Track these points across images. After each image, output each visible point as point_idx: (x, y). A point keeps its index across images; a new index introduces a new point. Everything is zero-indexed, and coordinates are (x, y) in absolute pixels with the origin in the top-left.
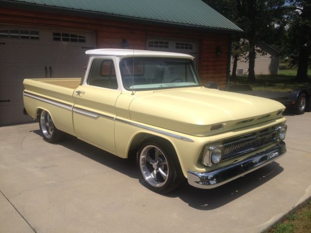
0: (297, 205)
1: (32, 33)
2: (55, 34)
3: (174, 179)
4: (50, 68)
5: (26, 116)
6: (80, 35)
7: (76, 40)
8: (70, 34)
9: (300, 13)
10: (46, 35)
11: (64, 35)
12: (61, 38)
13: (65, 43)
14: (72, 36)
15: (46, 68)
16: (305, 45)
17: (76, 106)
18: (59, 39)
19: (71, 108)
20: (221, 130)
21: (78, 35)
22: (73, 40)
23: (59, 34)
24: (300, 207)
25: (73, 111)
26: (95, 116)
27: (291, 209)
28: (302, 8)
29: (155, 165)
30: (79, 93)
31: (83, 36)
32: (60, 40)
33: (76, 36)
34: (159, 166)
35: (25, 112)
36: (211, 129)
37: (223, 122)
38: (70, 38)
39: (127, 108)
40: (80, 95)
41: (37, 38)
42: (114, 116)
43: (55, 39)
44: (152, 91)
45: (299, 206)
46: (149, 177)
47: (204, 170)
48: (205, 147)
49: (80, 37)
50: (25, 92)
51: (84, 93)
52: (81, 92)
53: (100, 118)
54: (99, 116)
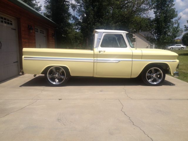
2: (1, 18)
4: (0, 42)
25: (94, 62)
26: (117, 62)
38: (7, 21)
42: (131, 59)
43: (1, 21)
50: (25, 57)
51: (105, 51)
52: (102, 51)
53: (121, 62)
54: (120, 61)
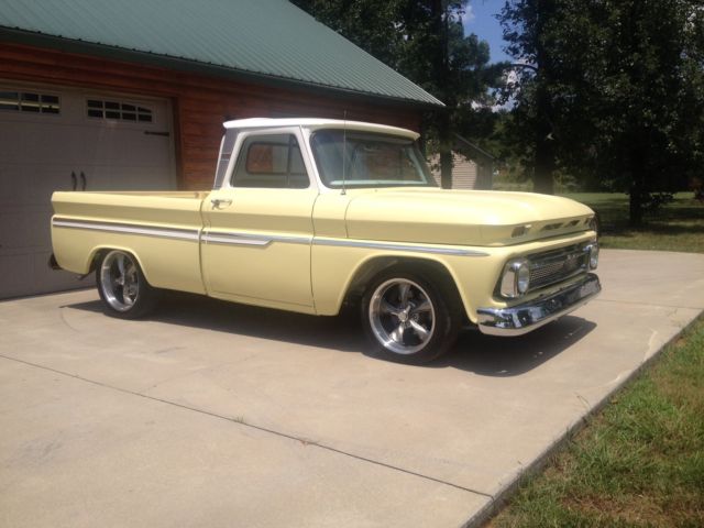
0: (645, 359)
1: (47, 99)
2: (91, 103)
3: (447, 331)
4: (83, 175)
5: (57, 272)
6: (142, 106)
7: (131, 117)
8: (121, 103)
9: (534, 75)
10: (73, 105)
11: (109, 105)
12: (104, 110)
13: (112, 122)
14: (125, 107)
15: (73, 175)
16: (549, 136)
17: (207, 229)
18: (99, 114)
19: (196, 237)
20: (524, 237)
21: (137, 106)
22: (127, 117)
23: (99, 104)
24: (650, 363)
25: (201, 242)
26: (264, 243)
27: (639, 365)
28: (536, 66)
29: (402, 315)
30: (217, 203)
31: (148, 108)
32: (102, 116)
33: (133, 108)
34: (410, 316)
35: (53, 263)
36: (515, 234)
37: (528, 223)
38: (121, 111)
39: (341, 217)
40: (221, 206)
41: (56, 111)
42: (310, 237)
43: (92, 114)
44: (373, 190)
45: (648, 361)
46: (390, 341)
47: (504, 304)
48: (507, 265)
49: (140, 109)
50: (56, 220)
51: (230, 202)
52: (223, 201)
53: (276, 244)
54: (271, 241)
